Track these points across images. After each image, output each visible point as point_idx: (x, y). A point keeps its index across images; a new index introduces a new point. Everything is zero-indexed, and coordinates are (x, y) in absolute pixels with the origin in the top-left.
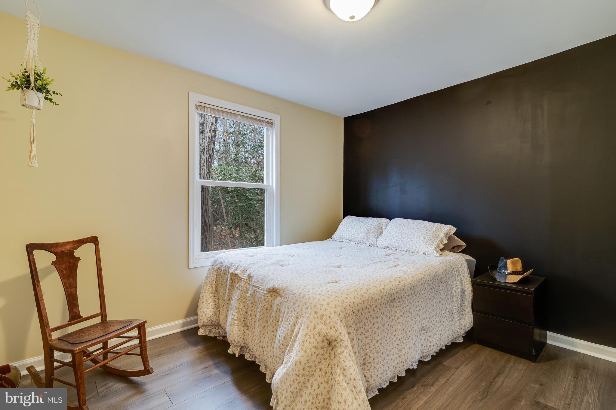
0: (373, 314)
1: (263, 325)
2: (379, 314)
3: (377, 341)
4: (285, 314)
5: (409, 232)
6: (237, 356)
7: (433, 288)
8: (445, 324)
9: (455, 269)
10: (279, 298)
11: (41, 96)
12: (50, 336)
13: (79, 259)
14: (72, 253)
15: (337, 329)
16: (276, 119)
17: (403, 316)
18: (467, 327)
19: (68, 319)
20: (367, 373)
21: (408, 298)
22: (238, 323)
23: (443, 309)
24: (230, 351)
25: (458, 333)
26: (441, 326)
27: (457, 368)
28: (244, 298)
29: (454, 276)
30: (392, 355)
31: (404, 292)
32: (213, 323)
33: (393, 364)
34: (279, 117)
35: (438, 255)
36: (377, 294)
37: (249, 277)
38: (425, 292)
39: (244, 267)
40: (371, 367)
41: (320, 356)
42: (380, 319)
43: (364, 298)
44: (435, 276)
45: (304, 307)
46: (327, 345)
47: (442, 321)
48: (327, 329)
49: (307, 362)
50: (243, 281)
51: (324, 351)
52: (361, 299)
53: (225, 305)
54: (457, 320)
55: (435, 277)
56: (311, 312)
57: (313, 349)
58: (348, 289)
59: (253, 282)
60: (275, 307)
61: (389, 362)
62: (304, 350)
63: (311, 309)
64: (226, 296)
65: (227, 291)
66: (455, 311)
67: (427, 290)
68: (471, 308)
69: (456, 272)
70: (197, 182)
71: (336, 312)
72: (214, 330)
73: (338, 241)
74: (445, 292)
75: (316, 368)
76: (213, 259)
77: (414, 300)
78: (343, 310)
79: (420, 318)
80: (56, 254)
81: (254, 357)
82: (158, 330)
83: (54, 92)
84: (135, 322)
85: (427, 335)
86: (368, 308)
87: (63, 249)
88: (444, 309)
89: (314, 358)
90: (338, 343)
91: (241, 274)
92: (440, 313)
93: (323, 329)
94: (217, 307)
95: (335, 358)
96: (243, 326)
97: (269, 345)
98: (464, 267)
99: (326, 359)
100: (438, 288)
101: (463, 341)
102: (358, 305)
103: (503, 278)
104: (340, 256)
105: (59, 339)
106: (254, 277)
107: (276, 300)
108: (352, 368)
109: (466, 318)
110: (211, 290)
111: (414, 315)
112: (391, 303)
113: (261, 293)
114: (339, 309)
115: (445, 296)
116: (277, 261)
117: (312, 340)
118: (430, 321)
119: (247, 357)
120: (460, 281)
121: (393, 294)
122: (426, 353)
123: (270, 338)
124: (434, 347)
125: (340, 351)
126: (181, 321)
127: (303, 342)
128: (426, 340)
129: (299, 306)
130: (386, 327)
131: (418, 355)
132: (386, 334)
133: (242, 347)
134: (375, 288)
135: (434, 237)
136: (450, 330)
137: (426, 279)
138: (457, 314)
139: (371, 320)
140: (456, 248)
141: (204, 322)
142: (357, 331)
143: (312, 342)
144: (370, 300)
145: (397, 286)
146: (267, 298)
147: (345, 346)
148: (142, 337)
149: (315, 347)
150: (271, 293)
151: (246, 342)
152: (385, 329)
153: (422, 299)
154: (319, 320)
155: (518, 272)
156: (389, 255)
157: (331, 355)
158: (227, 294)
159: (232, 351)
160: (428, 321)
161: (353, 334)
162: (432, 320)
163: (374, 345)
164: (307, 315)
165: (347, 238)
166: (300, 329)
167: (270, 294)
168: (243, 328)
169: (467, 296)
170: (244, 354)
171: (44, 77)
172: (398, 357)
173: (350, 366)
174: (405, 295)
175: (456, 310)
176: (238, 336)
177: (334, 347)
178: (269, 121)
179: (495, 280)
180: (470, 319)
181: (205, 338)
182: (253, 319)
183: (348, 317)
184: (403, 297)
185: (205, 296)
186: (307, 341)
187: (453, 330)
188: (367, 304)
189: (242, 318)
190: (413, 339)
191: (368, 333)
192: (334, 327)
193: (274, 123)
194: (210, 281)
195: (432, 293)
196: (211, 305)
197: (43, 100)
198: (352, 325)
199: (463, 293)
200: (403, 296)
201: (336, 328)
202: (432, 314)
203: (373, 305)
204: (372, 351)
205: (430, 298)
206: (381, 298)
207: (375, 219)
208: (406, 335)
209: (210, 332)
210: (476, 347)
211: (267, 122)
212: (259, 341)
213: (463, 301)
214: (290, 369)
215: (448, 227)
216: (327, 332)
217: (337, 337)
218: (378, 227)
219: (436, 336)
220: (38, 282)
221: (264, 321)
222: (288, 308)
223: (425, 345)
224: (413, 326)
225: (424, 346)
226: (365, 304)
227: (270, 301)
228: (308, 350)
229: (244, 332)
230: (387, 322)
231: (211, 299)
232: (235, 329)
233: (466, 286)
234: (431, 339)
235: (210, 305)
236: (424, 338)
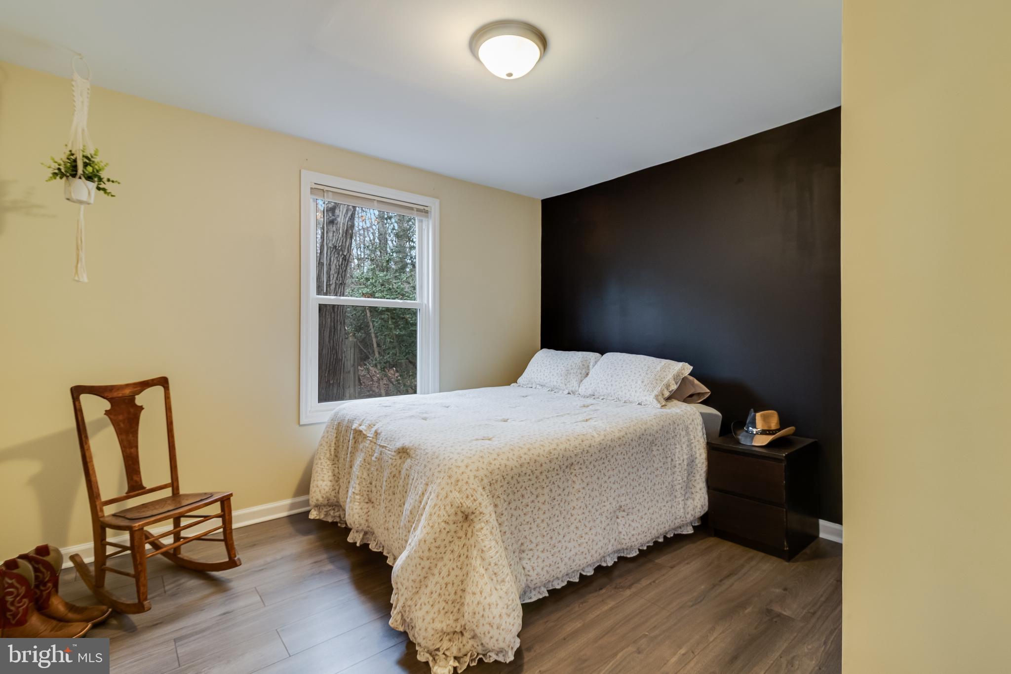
0: (536, 482)
1: (389, 498)
2: (546, 483)
3: (543, 521)
4: (414, 481)
5: (622, 373)
6: (358, 545)
7: (639, 452)
8: (659, 505)
9: (681, 427)
10: (409, 460)
11: (92, 186)
12: (102, 511)
13: (141, 408)
14: (132, 399)
15: (475, 499)
16: (434, 205)
17: (587, 488)
18: (697, 511)
19: (126, 489)
20: (527, 563)
21: (596, 464)
22: (360, 499)
23: (657, 483)
24: (350, 539)
25: (682, 519)
26: (652, 506)
27: (672, 567)
28: (369, 464)
29: (678, 436)
30: (567, 542)
31: (589, 454)
32: (331, 501)
33: (569, 555)
34: (437, 202)
35: (659, 406)
36: (543, 456)
37: (377, 433)
38: (625, 457)
39: (371, 421)
40: (533, 556)
41: (452, 533)
42: (546, 491)
43: (522, 460)
44: (643, 434)
45: (436, 470)
46: (461, 519)
47: (655, 500)
48: (462, 498)
49: (434, 541)
50: (368, 440)
51: (457, 526)
52: (517, 461)
53: (345, 475)
54: (680, 499)
55: (644, 437)
56: (444, 476)
57: (443, 524)
58: (501, 448)
59: (380, 441)
60: (403, 472)
61: (563, 551)
62: (431, 525)
63: (445, 472)
64: (347, 462)
65: (349, 455)
66: (678, 487)
67: (630, 454)
68: (705, 484)
69: (682, 431)
70: (313, 299)
71: (477, 477)
72: (333, 512)
73: (525, 386)
74: (661, 459)
75: (446, 549)
76: (333, 412)
77: (605, 467)
78: (489, 475)
79: (616, 493)
80: (110, 400)
81: (381, 546)
82: (254, 513)
83: (109, 180)
84: (217, 495)
85: (628, 519)
86: (528, 474)
87: (119, 394)
88: (659, 483)
89: (443, 536)
90: (476, 517)
91: (366, 430)
92: (652, 489)
93: (456, 499)
94: (336, 479)
95: (472, 536)
96: (367, 503)
97: (395, 525)
98: (696, 423)
99: (460, 538)
100: (649, 452)
101: (693, 532)
102: (512, 469)
103: (749, 440)
104: (517, 408)
105: (115, 515)
106: (382, 434)
107: (405, 464)
108: (493, 549)
109: (697, 499)
110: (328, 455)
111: (605, 488)
112: (566, 470)
113: (389, 454)
114: (481, 473)
115: (661, 464)
116: (420, 413)
117: (442, 512)
118: (634, 499)
119: (373, 547)
120: (687, 443)
121: (571, 457)
122: (628, 545)
123: (397, 515)
124: (640, 536)
125: (478, 527)
126: (288, 502)
127: (431, 515)
128: (627, 526)
129: (430, 469)
130: (558, 502)
131: (611, 545)
132: (557, 513)
133: (366, 533)
134: (542, 448)
135: (657, 380)
136: (668, 514)
137: (627, 439)
138: (681, 492)
139: (533, 490)
140: (694, 397)
141: (317, 500)
142: (509, 504)
143: (442, 515)
144: (532, 464)
145: (577, 446)
146: (395, 462)
147: (485, 521)
148: (227, 515)
149: (445, 521)
150: (401, 454)
151: (371, 525)
152: (555, 505)
153: (621, 467)
154: (453, 487)
155: (771, 430)
156: (588, 406)
157: (468, 533)
158: (348, 459)
159: (353, 539)
160: (630, 499)
161: (502, 508)
162: (638, 498)
163: (537, 526)
164: (439, 481)
165: (538, 383)
166: (428, 499)
167: (399, 456)
168: (366, 506)
169: (699, 465)
170: (369, 542)
171: (96, 160)
172: (577, 545)
173: (491, 547)
174: (591, 459)
175: (680, 486)
176: (359, 517)
177: (471, 522)
178: (422, 208)
179: (738, 442)
180: (702, 500)
181: (320, 524)
182: (378, 492)
183: (495, 484)
184: (587, 463)
185: (319, 464)
186: (435, 514)
187: (674, 514)
188: (527, 468)
189: (365, 491)
190: (603, 522)
191: (528, 508)
192: (472, 496)
193: (431, 212)
194: (327, 443)
195: (638, 459)
196: (329, 477)
197: (94, 190)
198: (500, 496)
199: (693, 461)
200: (587, 460)
201: (474, 496)
202: (637, 489)
203: (536, 470)
204: (535, 533)
205: (634, 466)
206: (550, 461)
207: (580, 353)
208: (590, 516)
209: (326, 515)
210: (712, 541)
211: (418, 210)
212: (384, 520)
213: (690, 473)
214: (412, 552)
215: (681, 365)
216: (462, 502)
217: (476, 509)
218: (583, 365)
219: (643, 521)
220: (87, 437)
221: (391, 493)
222: (418, 473)
223: (624, 533)
224: (604, 504)
225: (622, 534)
226: (524, 469)
227: (398, 465)
228: (436, 525)
229: (368, 510)
230: (560, 495)
231: (328, 468)
232: (355, 507)
233: (698, 452)
234: (634, 525)
235: (326, 477)
236: (624, 522)
